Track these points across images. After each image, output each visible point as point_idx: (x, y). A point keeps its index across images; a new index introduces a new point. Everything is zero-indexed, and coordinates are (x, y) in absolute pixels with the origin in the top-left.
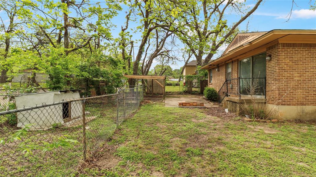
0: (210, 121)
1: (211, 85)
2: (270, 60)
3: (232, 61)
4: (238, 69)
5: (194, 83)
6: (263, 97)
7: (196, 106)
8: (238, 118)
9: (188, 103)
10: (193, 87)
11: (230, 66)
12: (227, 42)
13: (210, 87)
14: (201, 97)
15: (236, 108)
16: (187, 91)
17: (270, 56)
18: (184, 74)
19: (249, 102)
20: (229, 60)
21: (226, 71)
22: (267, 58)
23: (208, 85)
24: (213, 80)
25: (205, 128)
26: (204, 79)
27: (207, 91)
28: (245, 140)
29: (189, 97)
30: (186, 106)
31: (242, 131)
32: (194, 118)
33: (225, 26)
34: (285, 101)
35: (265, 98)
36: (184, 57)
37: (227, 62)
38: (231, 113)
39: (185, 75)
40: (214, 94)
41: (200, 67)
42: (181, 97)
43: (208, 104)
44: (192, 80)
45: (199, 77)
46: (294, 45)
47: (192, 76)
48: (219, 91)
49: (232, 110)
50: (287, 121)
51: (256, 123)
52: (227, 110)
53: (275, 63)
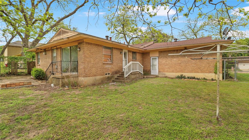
0: (37, 95)
1: (39, 67)
2: (80, 51)
3: (57, 48)
4: (61, 54)
5: (20, 65)
6: (77, 73)
7: (23, 85)
8: (61, 88)
9: (13, 84)
10: (18, 68)
11: (55, 51)
12: (54, 30)
13: (38, 68)
14: (28, 78)
15: (59, 82)
16: (10, 73)
17: (80, 48)
18: (6, 54)
19: (68, 77)
20: (54, 47)
21: (52, 55)
22: (78, 49)
23: (36, 66)
24: (40, 62)
25: (33, 101)
26: (31, 60)
27: (35, 72)
28: (63, 100)
29: (13, 78)
30: (11, 87)
31: (62, 96)
32: (21, 96)
33: (51, 18)
34: (87, 75)
35: (78, 74)
36: (5, 36)
37: (53, 48)
38: (55, 86)
39: (7, 56)
40: (42, 74)
41: (27, 49)
42: (3, 79)
43: (36, 82)
44: (17, 62)
45: (26, 59)
46: (91, 44)
47: (17, 58)
48: (46, 71)
49: (57, 84)
50: (88, 85)
51: (72, 90)
52: (52, 85)
53: (83, 53)
